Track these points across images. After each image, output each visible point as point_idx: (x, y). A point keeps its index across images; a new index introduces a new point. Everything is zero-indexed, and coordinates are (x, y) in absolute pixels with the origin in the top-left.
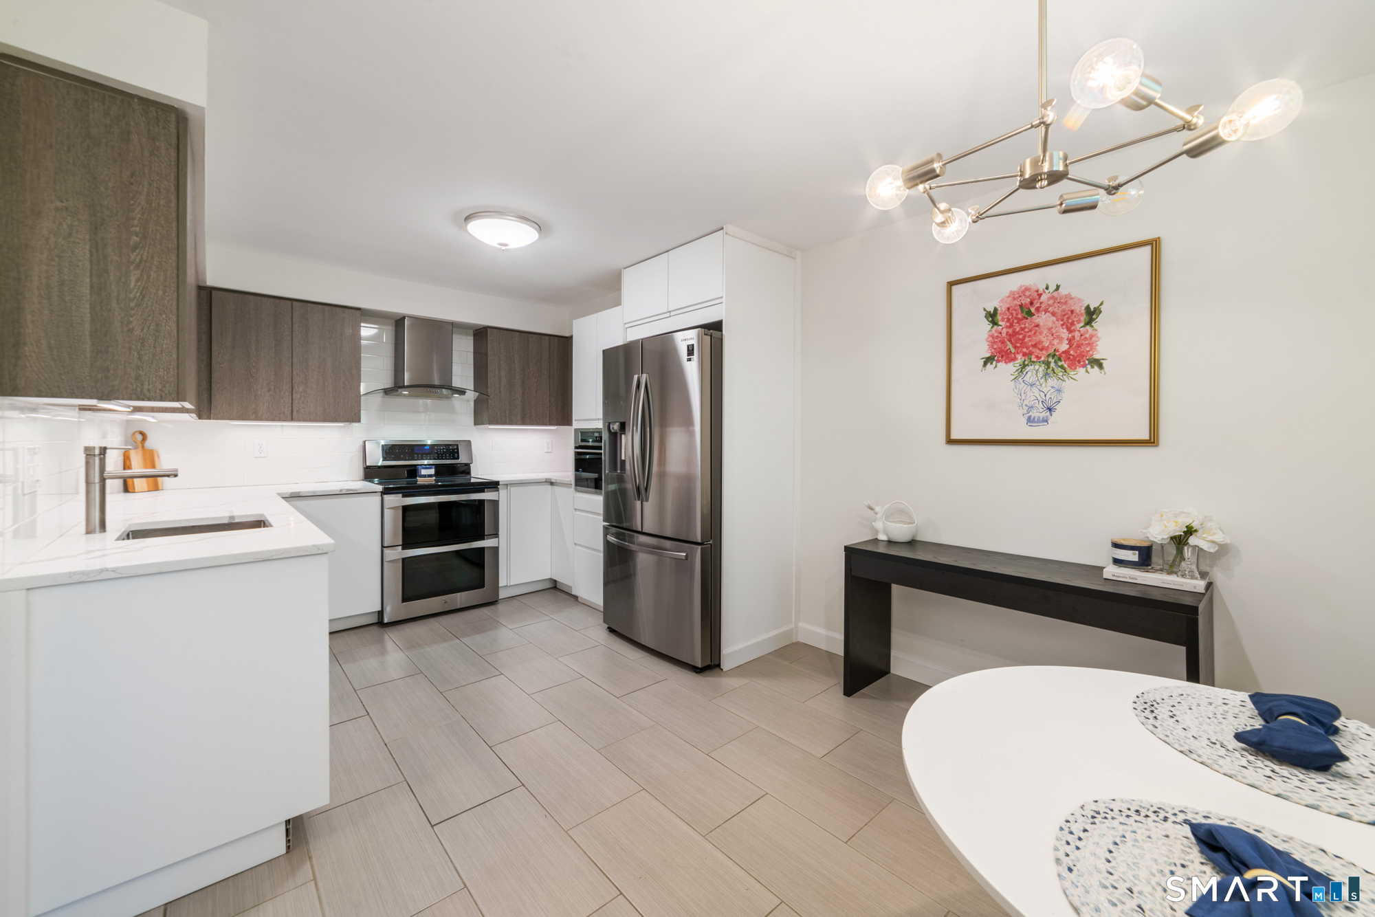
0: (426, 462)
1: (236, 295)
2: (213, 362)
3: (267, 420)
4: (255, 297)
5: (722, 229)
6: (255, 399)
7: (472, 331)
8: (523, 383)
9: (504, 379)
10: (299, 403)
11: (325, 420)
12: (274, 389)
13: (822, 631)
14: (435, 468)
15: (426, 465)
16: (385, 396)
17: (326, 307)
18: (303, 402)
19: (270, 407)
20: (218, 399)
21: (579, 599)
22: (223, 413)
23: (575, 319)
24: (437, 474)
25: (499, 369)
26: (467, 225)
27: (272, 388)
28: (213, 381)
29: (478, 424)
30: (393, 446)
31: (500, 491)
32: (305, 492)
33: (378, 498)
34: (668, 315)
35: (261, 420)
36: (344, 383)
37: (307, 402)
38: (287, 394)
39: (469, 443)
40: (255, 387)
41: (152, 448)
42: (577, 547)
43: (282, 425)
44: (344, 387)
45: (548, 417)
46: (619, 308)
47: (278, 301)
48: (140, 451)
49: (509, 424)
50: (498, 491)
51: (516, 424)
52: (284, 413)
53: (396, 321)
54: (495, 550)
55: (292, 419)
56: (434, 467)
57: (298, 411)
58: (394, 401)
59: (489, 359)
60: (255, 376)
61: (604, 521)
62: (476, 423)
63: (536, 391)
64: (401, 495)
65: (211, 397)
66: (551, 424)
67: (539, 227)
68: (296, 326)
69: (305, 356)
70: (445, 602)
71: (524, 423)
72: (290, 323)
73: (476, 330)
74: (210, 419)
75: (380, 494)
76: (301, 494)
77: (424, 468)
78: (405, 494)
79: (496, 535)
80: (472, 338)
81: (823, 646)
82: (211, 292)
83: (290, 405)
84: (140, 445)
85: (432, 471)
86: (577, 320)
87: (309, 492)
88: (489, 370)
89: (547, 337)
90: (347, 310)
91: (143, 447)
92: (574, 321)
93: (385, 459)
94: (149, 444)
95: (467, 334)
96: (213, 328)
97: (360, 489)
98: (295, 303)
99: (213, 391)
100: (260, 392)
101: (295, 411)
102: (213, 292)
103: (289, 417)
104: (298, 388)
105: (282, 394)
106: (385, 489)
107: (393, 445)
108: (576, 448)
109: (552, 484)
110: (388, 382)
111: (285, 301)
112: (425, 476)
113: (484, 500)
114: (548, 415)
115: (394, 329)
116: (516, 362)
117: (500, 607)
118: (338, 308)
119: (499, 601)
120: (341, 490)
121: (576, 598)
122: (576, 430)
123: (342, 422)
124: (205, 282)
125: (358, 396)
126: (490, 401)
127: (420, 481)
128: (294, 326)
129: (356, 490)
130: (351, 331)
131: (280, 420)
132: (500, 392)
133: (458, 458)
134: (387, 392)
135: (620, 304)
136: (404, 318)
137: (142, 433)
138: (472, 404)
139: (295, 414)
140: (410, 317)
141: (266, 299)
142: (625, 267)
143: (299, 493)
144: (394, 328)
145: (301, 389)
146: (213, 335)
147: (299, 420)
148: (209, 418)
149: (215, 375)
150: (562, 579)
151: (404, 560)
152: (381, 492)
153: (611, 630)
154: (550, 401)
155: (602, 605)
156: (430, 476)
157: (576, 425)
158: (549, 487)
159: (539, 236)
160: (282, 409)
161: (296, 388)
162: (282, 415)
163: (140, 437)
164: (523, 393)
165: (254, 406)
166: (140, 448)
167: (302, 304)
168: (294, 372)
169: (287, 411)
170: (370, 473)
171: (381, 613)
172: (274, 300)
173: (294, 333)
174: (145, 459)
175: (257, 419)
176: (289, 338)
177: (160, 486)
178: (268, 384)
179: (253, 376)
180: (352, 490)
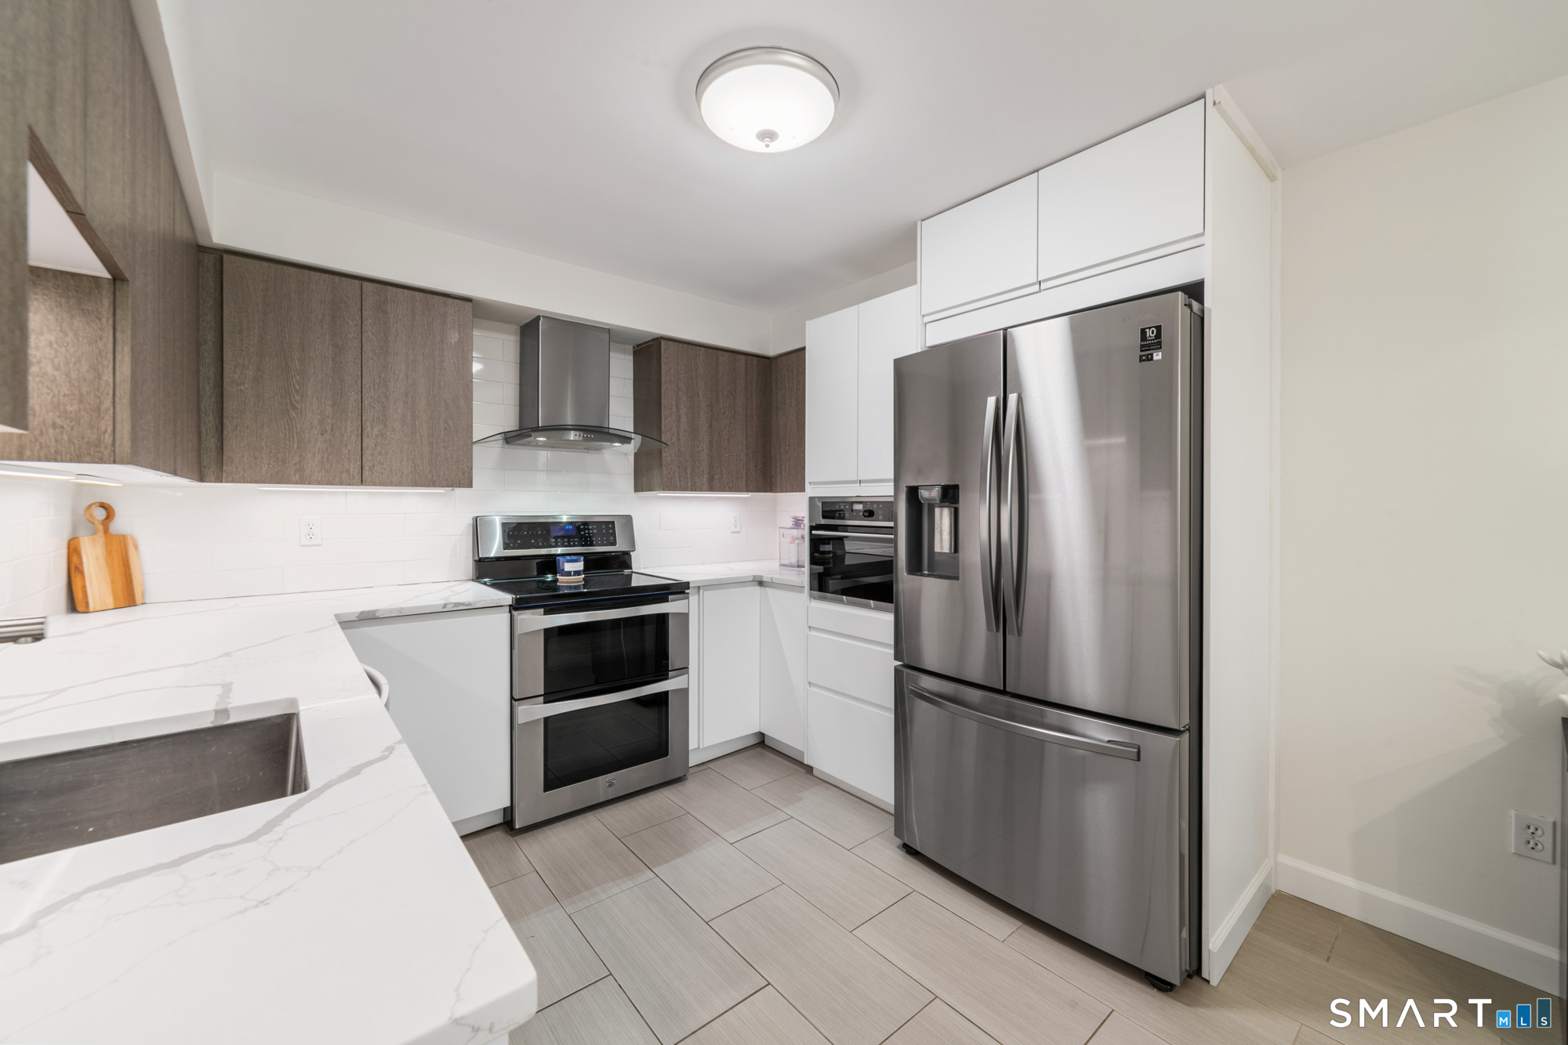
1: (265, 264)
2: (225, 380)
3: (319, 483)
4: (299, 270)
5: (1203, 96)
6: (299, 448)
7: (631, 347)
8: (711, 426)
9: (684, 420)
10: (372, 455)
11: (416, 483)
12: (332, 430)
13: (1350, 882)
14: (585, 561)
16: (506, 446)
17: (417, 293)
18: (380, 453)
19: (325, 460)
20: (232, 444)
21: (815, 773)
22: (244, 471)
23: (810, 319)
24: (587, 568)
25: (677, 405)
27: (329, 428)
28: (225, 414)
29: (639, 491)
30: (519, 525)
31: (690, 597)
32: (384, 611)
33: (505, 616)
34: (1036, 288)
35: (309, 484)
36: (446, 422)
37: (387, 453)
38: (353, 439)
39: (628, 520)
40: (298, 426)
41: (123, 534)
42: (813, 689)
43: (346, 492)
44: (445, 429)
45: (744, 479)
46: (913, 289)
47: (337, 279)
48: (100, 539)
49: (691, 490)
50: (688, 598)
51: (701, 490)
52: (348, 471)
53: (521, 327)
54: (684, 693)
55: (362, 482)
56: (582, 558)
57: (371, 468)
58: (519, 452)
59: (663, 388)
60: (298, 406)
61: (896, 659)
62: (639, 487)
63: (728, 440)
64: (542, 610)
65: (222, 443)
66: (748, 490)
68: (368, 323)
69: (383, 376)
70: (610, 785)
71: (711, 489)
72: (358, 318)
73: (638, 346)
74: (221, 482)
75: (508, 608)
76: (378, 615)
77: (568, 561)
78: (548, 608)
79: (684, 669)
80: (631, 358)
81: (1353, 911)
82: (222, 258)
83: (359, 457)
84: (101, 527)
85: (579, 566)
86: (812, 321)
87: (391, 611)
88: (663, 405)
89: (743, 357)
90: (450, 301)
91: (106, 531)
92: (807, 322)
93: (507, 546)
94: (119, 525)
95: (625, 352)
96: (225, 320)
97: (476, 602)
98: (365, 284)
99: (225, 432)
100: (307, 436)
101: (366, 468)
102: (226, 257)
103: (358, 478)
104: (372, 429)
105: (345, 438)
106: (517, 600)
107: (518, 523)
108: (812, 528)
109: (761, 583)
110: (510, 423)
111: (349, 280)
112: (569, 574)
113: (668, 614)
114: (745, 476)
115: (519, 340)
116: (700, 394)
117: (690, 787)
118: (435, 297)
119: (689, 777)
120: (445, 606)
121: (809, 769)
122: (812, 500)
123: (443, 486)
124: (210, 237)
125: (469, 444)
126: (664, 455)
127: (565, 583)
128: (364, 323)
129: (469, 604)
130: (457, 335)
131: (341, 483)
132: (679, 440)
133: (614, 543)
134: (509, 438)
135: (914, 282)
136: (538, 318)
137: (103, 506)
138: (632, 459)
139: (366, 473)
140: (543, 316)
141: (318, 274)
142: (923, 218)
143: (374, 612)
144: (518, 338)
145: (376, 431)
146: (225, 334)
147: (374, 484)
148: (219, 480)
149: (230, 405)
150: (779, 734)
151: (546, 720)
152: (510, 606)
153: (910, 850)
154: (747, 455)
155: (893, 803)
156: (577, 573)
157: (811, 491)
158: (758, 588)
160: (346, 464)
161: (368, 429)
162: (344, 475)
163: (100, 514)
164: (711, 442)
165: (297, 459)
166: (101, 534)
167: (378, 286)
168: (366, 402)
169: (354, 469)
170: (485, 569)
171: (509, 813)
172: (331, 277)
173: (365, 335)
174: (109, 552)
175: (302, 481)
176: (356, 343)
177: (138, 598)
178: (321, 422)
179: (294, 408)
180: (463, 604)
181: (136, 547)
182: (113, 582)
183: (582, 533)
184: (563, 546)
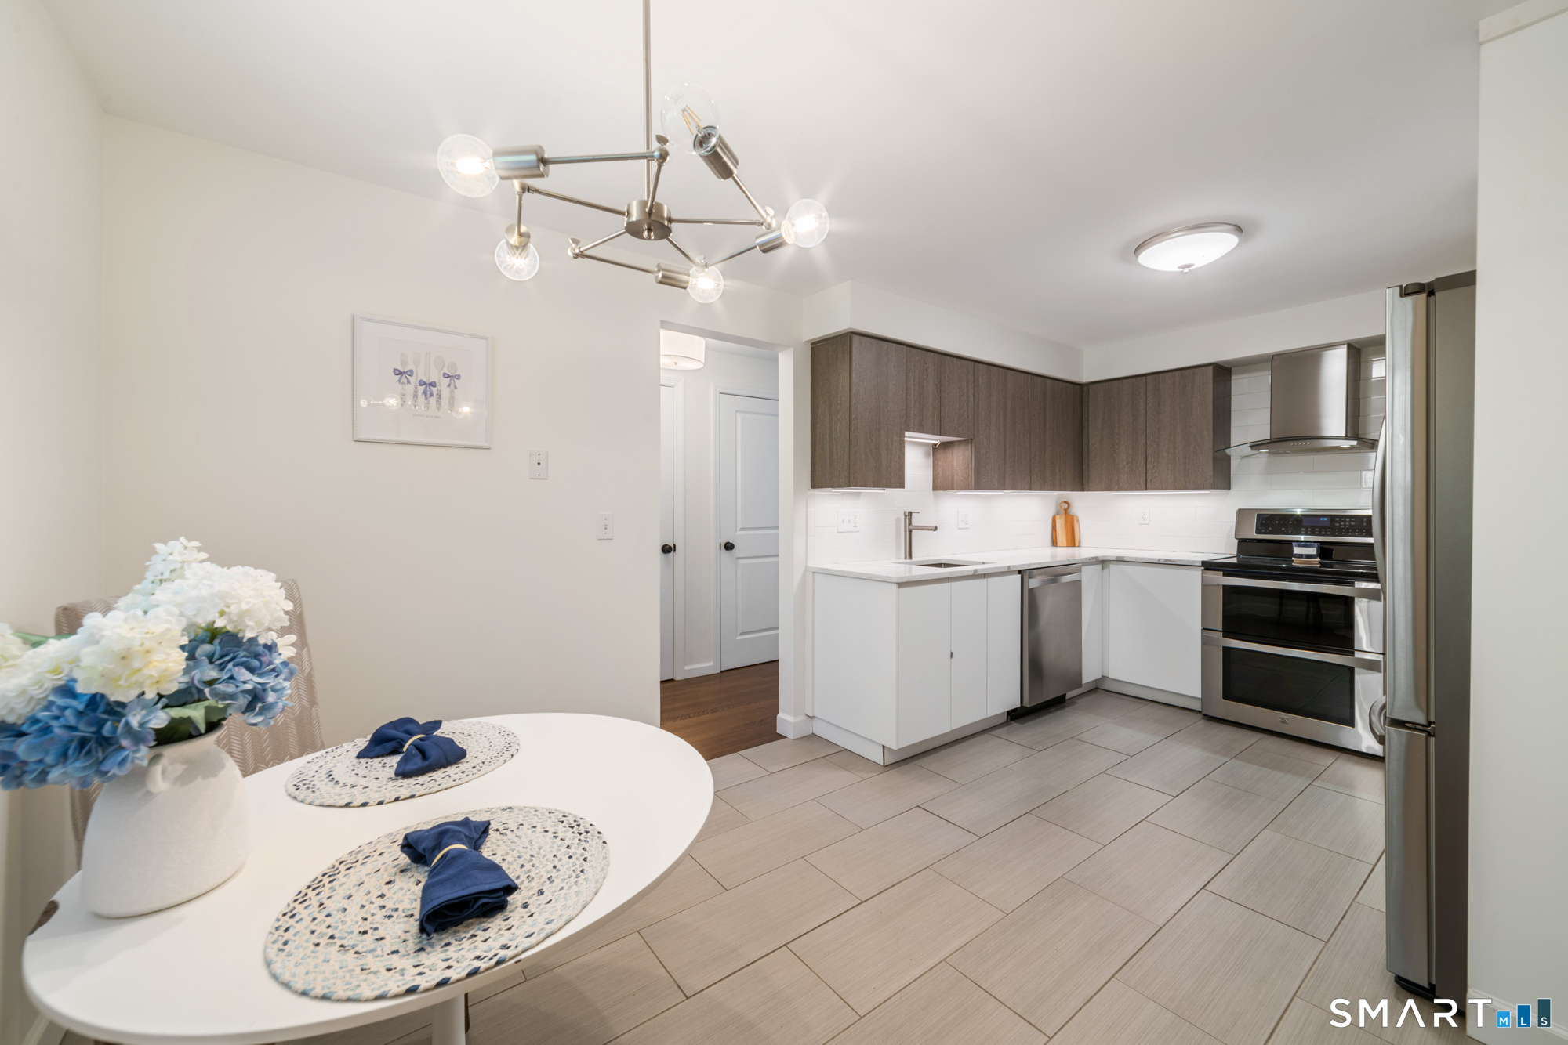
0: (1302, 538)
1: (1104, 383)
2: (1089, 444)
3: (1126, 490)
4: (1118, 381)
6: (1118, 471)
10: (1152, 473)
14: (1320, 547)
15: (1302, 542)
17: (1176, 372)
18: (1156, 472)
19: (1129, 478)
20: (1092, 474)
22: (1096, 486)
24: (1321, 554)
26: (1137, 257)
27: (1131, 460)
28: (1089, 460)
30: (1271, 516)
32: (1128, 557)
33: (1198, 573)
37: (1159, 472)
38: (1142, 465)
40: (1118, 459)
41: (1072, 513)
44: (1194, 452)
47: (1134, 379)
48: (1064, 516)
52: (1139, 483)
55: (1146, 489)
56: (1317, 545)
57: (1151, 481)
60: (1117, 451)
64: (1222, 573)
65: (1088, 473)
67: (1238, 229)
68: (1150, 398)
69: (1157, 426)
72: (1145, 397)
75: (1201, 568)
76: (1125, 559)
77: (1299, 546)
83: (1145, 475)
85: (1313, 551)
87: (1131, 558)
90: (1197, 370)
91: (1066, 513)
93: (1258, 532)
96: (1089, 416)
97: (1178, 561)
98: (1148, 377)
99: (1089, 468)
100: (1121, 465)
101: (1148, 480)
102: (1090, 386)
103: (1144, 486)
104: (1151, 458)
105: (1138, 465)
111: (1140, 378)
112: (1300, 556)
118: (1188, 371)
120: (1159, 560)
127: (1296, 562)
128: (1147, 399)
129: (1174, 561)
131: (1137, 490)
136: (1273, 357)
137: (1065, 502)
139: (1149, 483)
140: (1275, 355)
141: (1125, 380)
143: (1123, 557)
145: (1154, 459)
146: (1089, 422)
147: (1152, 489)
148: (1088, 490)
149: (1091, 455)
151: (1224, 649)
156: (1308, 556)
159: (1239, 242)
160: (1138, 479)
161: (1149, 458)
162: (1138, 485)
163: (1064, 509)
165: (1117, 478)
166: (1063, 514)
167: (1155, 376)
168: (1148, 443)
169: (1143, 481)
172: (1132, 379)
173: (1148, 405)
174: (1066, 522)
175: (1119, 490)
176: (1144, 412)
177: (1077, 544)
178: (1127, 457)
179: (1115, 452)
180: (1170, 560)
181: (1078, 521)
182: (1067, 535)
183: (1337, 524)
184: (1306, 534)
